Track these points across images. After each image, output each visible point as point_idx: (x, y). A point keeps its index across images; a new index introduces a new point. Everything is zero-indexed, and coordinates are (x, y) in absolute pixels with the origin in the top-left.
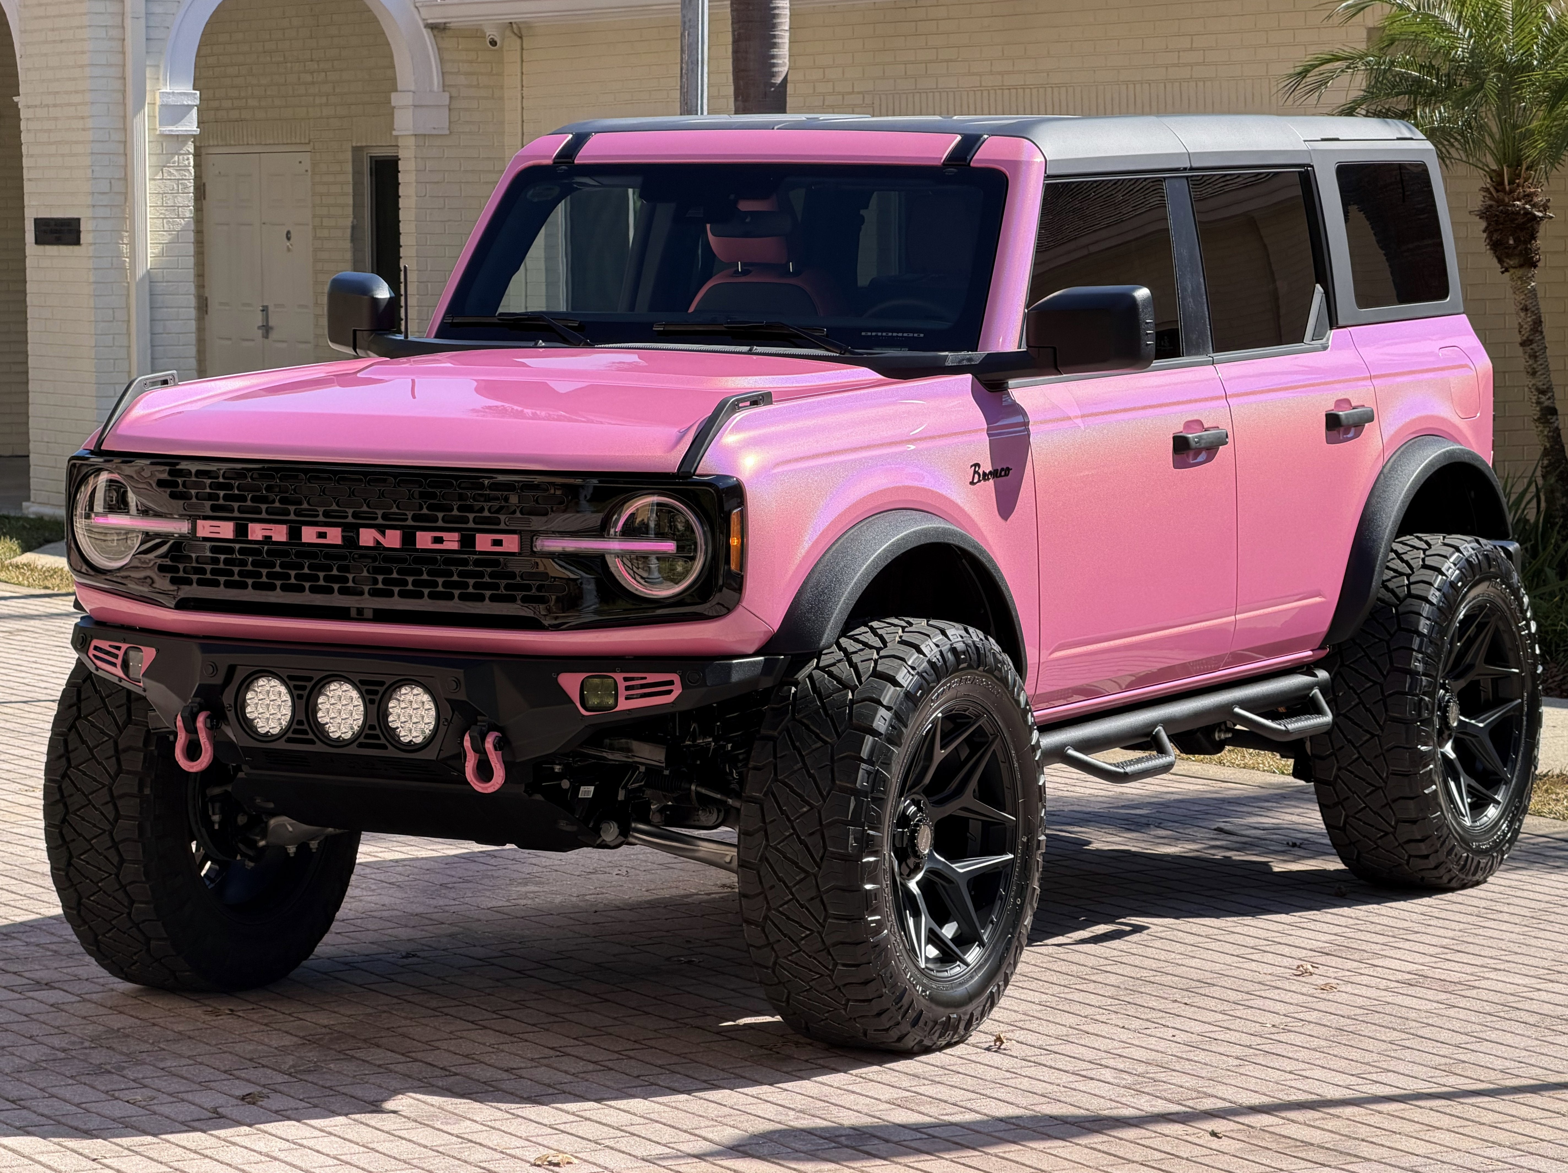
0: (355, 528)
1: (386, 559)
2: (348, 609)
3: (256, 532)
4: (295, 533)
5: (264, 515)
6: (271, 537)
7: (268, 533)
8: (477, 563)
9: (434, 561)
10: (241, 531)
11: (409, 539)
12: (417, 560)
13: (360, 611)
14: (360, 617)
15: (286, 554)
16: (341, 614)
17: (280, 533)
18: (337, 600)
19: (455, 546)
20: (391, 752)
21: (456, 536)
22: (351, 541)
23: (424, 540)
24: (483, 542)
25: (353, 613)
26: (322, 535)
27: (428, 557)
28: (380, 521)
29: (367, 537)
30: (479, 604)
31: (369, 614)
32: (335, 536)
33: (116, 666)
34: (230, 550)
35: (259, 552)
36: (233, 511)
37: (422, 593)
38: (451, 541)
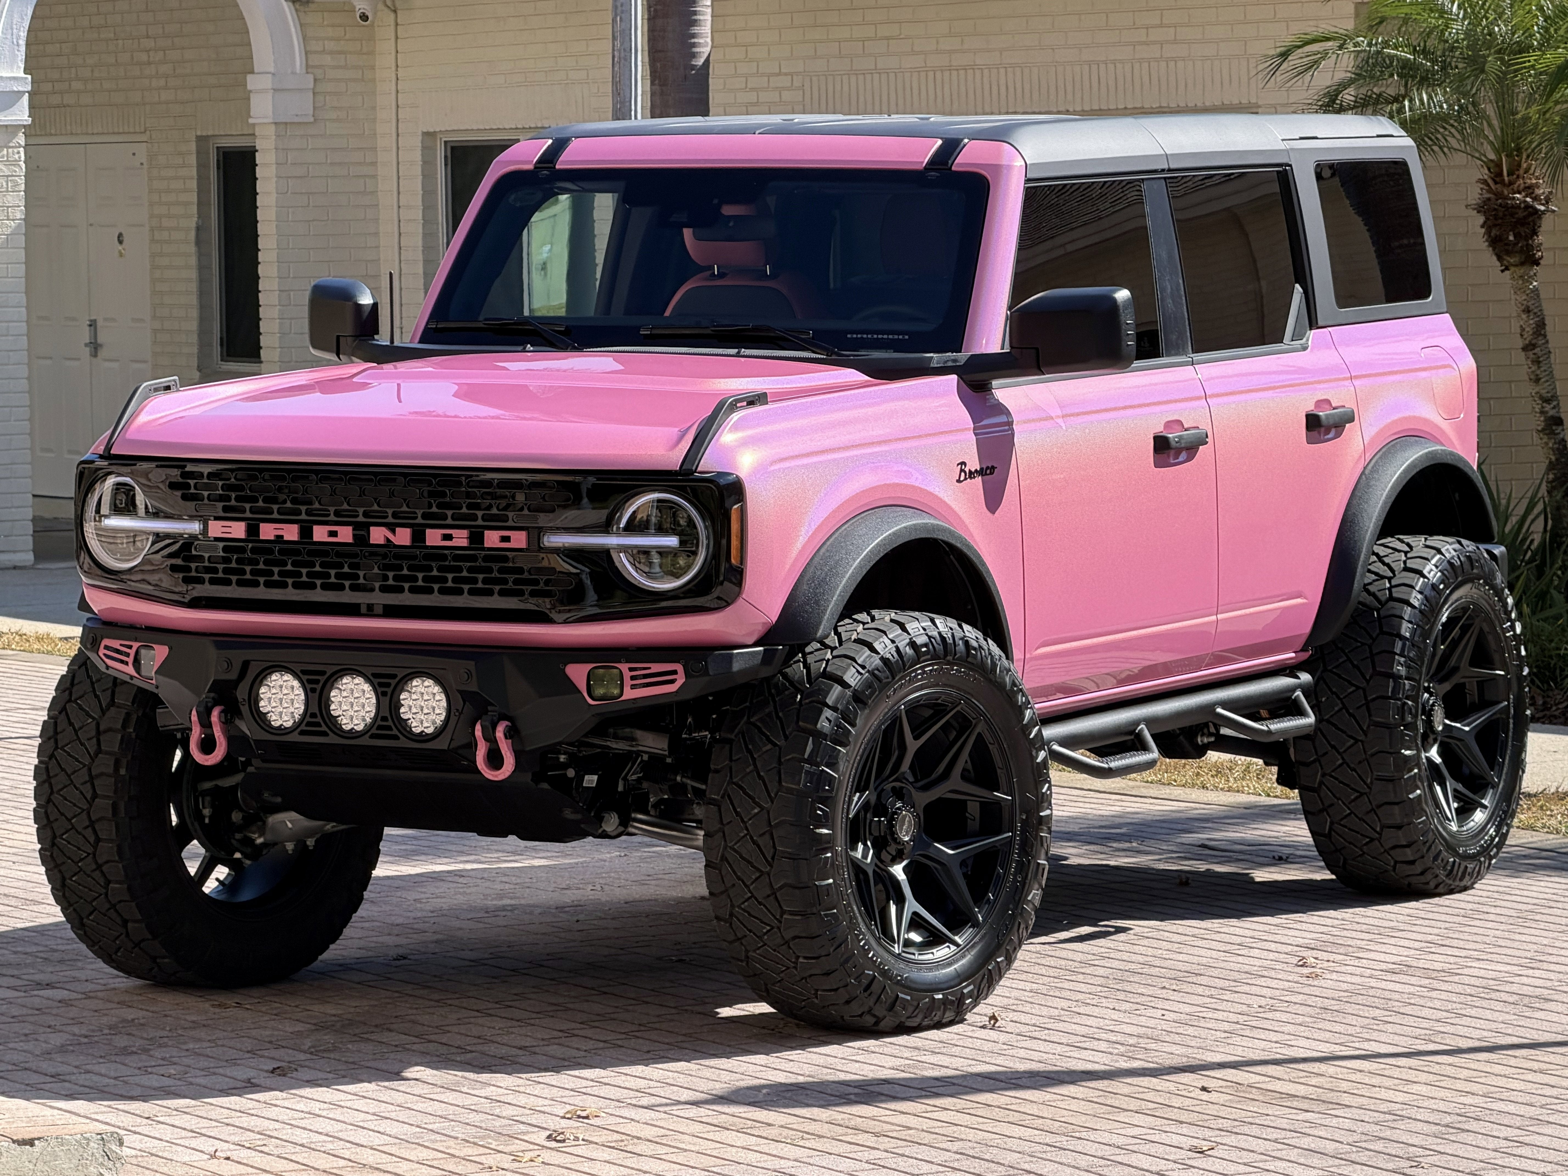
0: (366, 526)
1: (397, 557)
2: (358, 605)
3: (267, 531)
4: (306, 532)
5: (275, 516)
6: (280, 537)
7: (280, 533)
8: (486, 559)
9: (444, 558)
10: (253, 530)
11: (418, 536)
12: (427, 557)
13: (370, 607)
14: (370, 612)
15: (297, 552)
16: (352, 610)
17: (291, 533)
18: (347, 597)
19: (464, 543)
20: (404, 743)
21: (465, 533)
22: (362, 539)
23: (433, 537)
24: (492, 538)
25: (364, 610)
26: (333, 534)
27: (437, 554)
28: (390, 520)
29: (378, 535)
30: (488, 599)
31: (379, 610)
32: (346, 534)
33: (127, 663)
34: (242, 550)
35: (270, 551)
36: (244, 511)
37: (432, 589)
38: (460, 538)
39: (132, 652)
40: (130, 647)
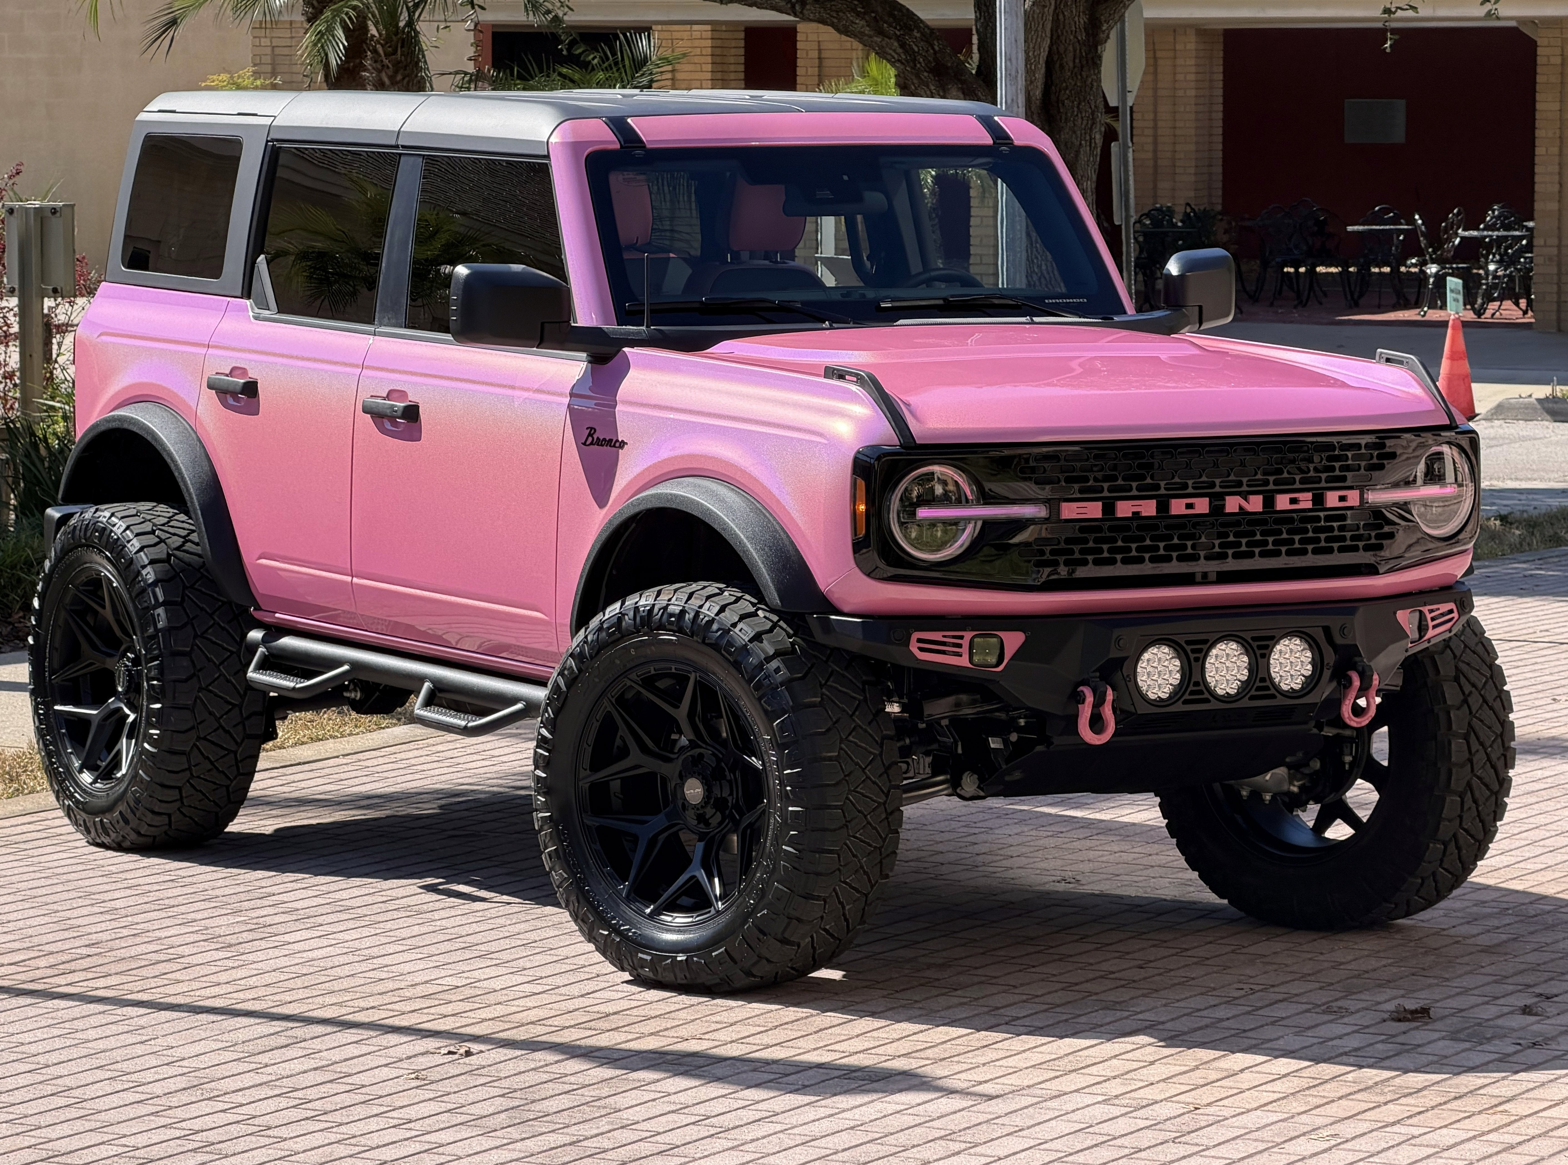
0: (1221, 496)
1: (1251, 523)
2: (1193, 575)
3: (1124, 509)
4: (1163, 507)
5: (1134, 493)
6: (1138, 513)
7: (1136, 509)
8: (1328, 518)
9: (1291, 520)
10: (1109, 509)
11: (1269, 502)
12: (1278, 521)
13: (1205, 575)
14: (1205, 580)
15: (1156, 527)
16: (1187, 580)
17: (1149, 508)
18: (1174, 567)
19: (1309, 505)
21: (1309, 495)
22: (1217, 509)
23: (1282, 502)
24: (1332, 499)
25: (1199, 578)
26: (1189, 506)
27: (1286, 518)
28: (1245, 488)
29: (1232, 504)
30: (1303, 558)
31: (1213, 577)
32: (1202, 506)
33: (959, 655)
34: (1099, 529)
35: (1127, 528)
36: (1102, 491)
37: (1254, 552)
38: (1306, 501)
39: (965, 642)
40: (962, 637)
